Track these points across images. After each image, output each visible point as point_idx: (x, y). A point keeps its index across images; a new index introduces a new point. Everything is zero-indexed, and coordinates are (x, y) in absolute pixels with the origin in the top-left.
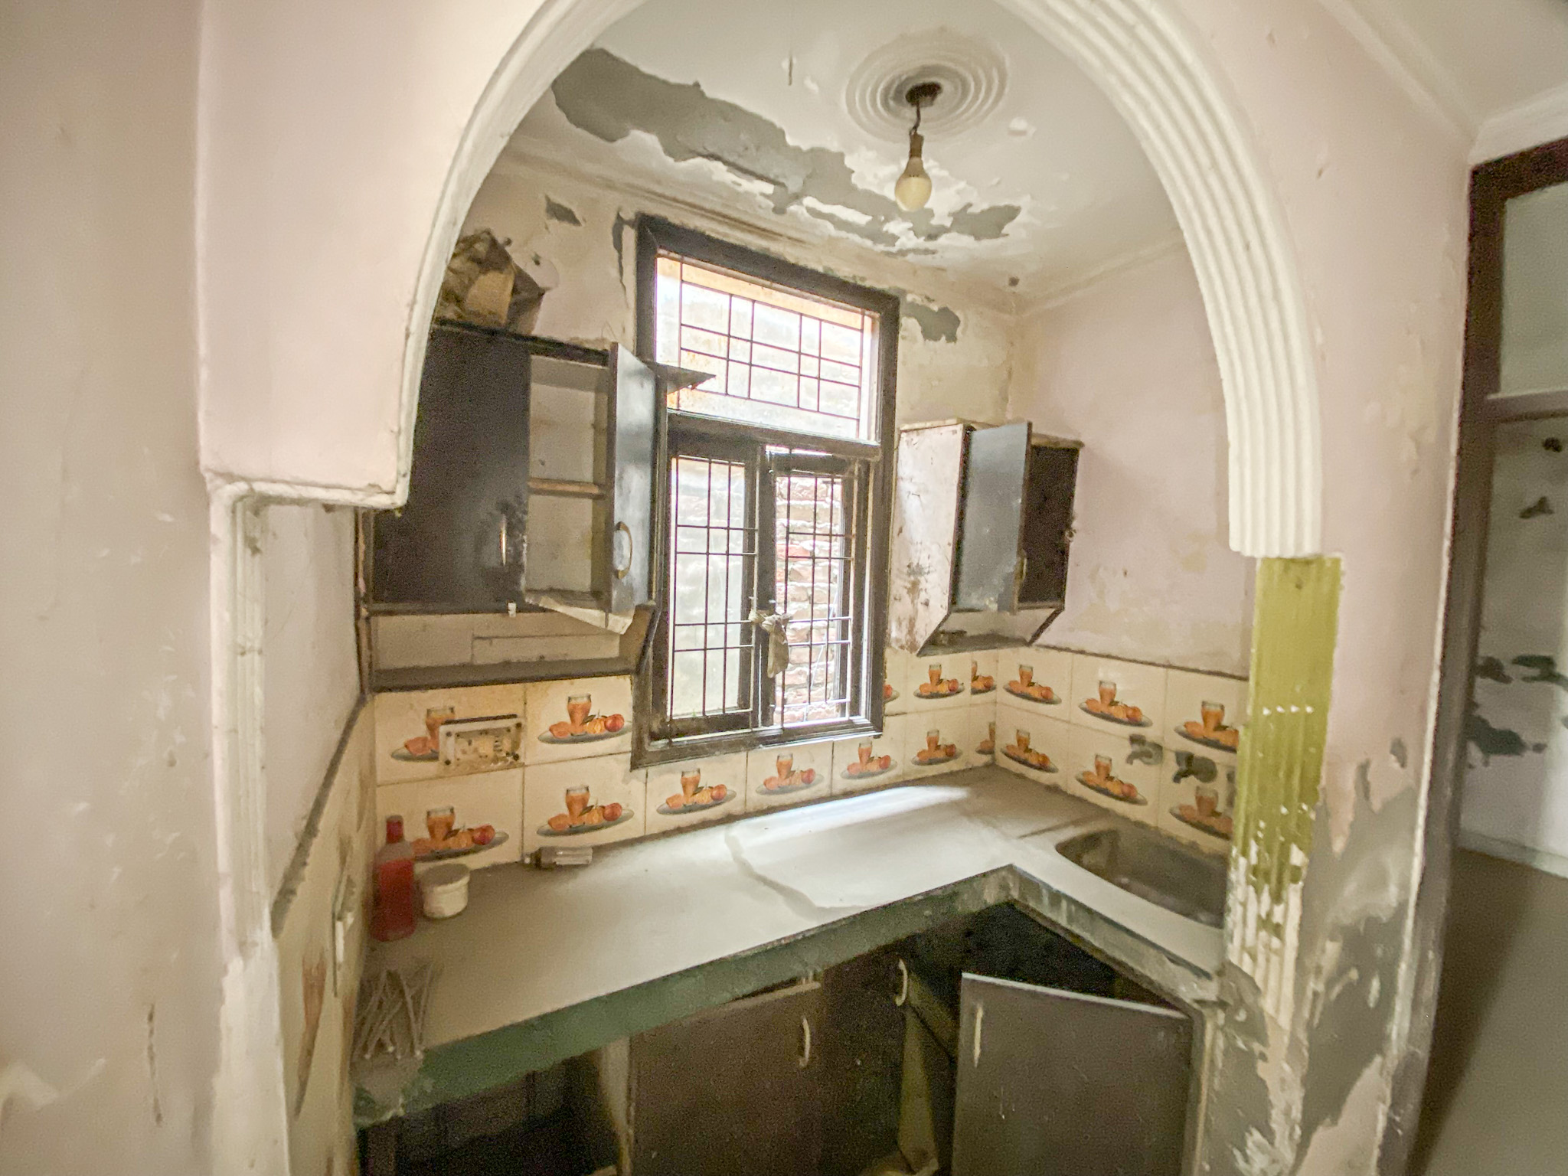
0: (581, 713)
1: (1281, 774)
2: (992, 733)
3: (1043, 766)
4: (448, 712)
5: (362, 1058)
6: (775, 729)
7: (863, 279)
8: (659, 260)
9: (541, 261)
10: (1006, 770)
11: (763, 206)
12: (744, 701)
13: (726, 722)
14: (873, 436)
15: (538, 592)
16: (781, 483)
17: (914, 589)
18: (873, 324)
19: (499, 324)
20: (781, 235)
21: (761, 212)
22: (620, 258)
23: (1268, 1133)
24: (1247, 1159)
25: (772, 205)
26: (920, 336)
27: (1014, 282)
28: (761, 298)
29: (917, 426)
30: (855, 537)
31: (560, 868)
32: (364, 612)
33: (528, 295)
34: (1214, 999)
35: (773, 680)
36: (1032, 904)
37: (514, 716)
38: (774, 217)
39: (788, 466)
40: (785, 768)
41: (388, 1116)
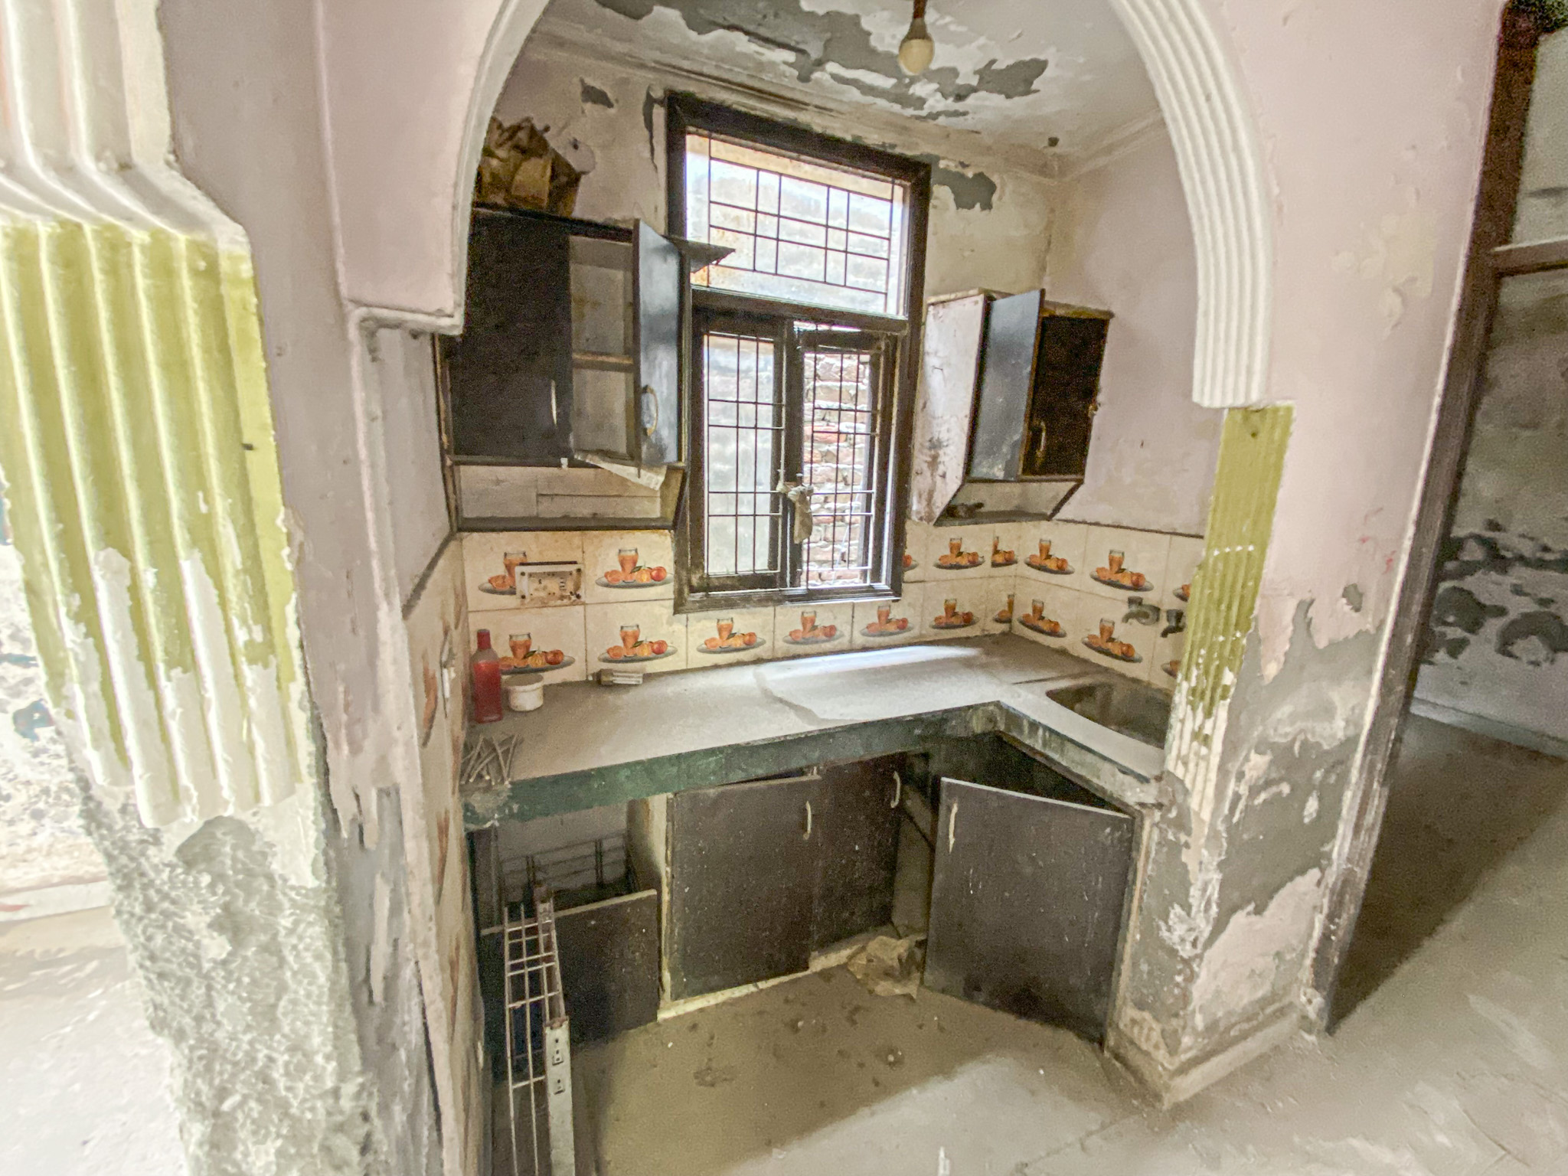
0: (630, 563)
1: (1223, 607)
2: (1011, 604)
3: (1054, 632)
4: (522, 556)
5: (467, 782)
6: (801, 589)
7: (893, 146)
8: (688, 138)
9: (579, 145)
10: (1021, 638)
11: (788, 74)
12: (773, 564)
13: (757, 580)
14: (901, 311)
15: (586, 452)
16: (809, 358)
17: (934, 462)
18: (904, 193)
19: (541, 208)
20: (806, 104)
21: (786, 81)
22: (651, 137)
23: (1187, 908)
24: (1169, 929)
25: (796, 73)
26: (952, 205)
27: (1053, 142)
28: (790, 172)
29: (943, 298)
30: (880, 414)
31: (618, 685)
32: (449, 462)
33: (566, 180)
34: (1152, 801)
35: (800, 545)
36: (1014, 734)
37: (575, 563)
38: (800, 86)
39: (815, 342)
40: (809, 623)
41: (488, 825)
